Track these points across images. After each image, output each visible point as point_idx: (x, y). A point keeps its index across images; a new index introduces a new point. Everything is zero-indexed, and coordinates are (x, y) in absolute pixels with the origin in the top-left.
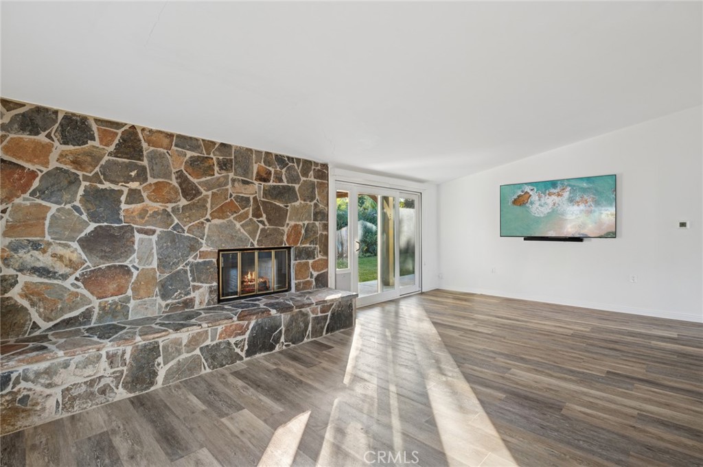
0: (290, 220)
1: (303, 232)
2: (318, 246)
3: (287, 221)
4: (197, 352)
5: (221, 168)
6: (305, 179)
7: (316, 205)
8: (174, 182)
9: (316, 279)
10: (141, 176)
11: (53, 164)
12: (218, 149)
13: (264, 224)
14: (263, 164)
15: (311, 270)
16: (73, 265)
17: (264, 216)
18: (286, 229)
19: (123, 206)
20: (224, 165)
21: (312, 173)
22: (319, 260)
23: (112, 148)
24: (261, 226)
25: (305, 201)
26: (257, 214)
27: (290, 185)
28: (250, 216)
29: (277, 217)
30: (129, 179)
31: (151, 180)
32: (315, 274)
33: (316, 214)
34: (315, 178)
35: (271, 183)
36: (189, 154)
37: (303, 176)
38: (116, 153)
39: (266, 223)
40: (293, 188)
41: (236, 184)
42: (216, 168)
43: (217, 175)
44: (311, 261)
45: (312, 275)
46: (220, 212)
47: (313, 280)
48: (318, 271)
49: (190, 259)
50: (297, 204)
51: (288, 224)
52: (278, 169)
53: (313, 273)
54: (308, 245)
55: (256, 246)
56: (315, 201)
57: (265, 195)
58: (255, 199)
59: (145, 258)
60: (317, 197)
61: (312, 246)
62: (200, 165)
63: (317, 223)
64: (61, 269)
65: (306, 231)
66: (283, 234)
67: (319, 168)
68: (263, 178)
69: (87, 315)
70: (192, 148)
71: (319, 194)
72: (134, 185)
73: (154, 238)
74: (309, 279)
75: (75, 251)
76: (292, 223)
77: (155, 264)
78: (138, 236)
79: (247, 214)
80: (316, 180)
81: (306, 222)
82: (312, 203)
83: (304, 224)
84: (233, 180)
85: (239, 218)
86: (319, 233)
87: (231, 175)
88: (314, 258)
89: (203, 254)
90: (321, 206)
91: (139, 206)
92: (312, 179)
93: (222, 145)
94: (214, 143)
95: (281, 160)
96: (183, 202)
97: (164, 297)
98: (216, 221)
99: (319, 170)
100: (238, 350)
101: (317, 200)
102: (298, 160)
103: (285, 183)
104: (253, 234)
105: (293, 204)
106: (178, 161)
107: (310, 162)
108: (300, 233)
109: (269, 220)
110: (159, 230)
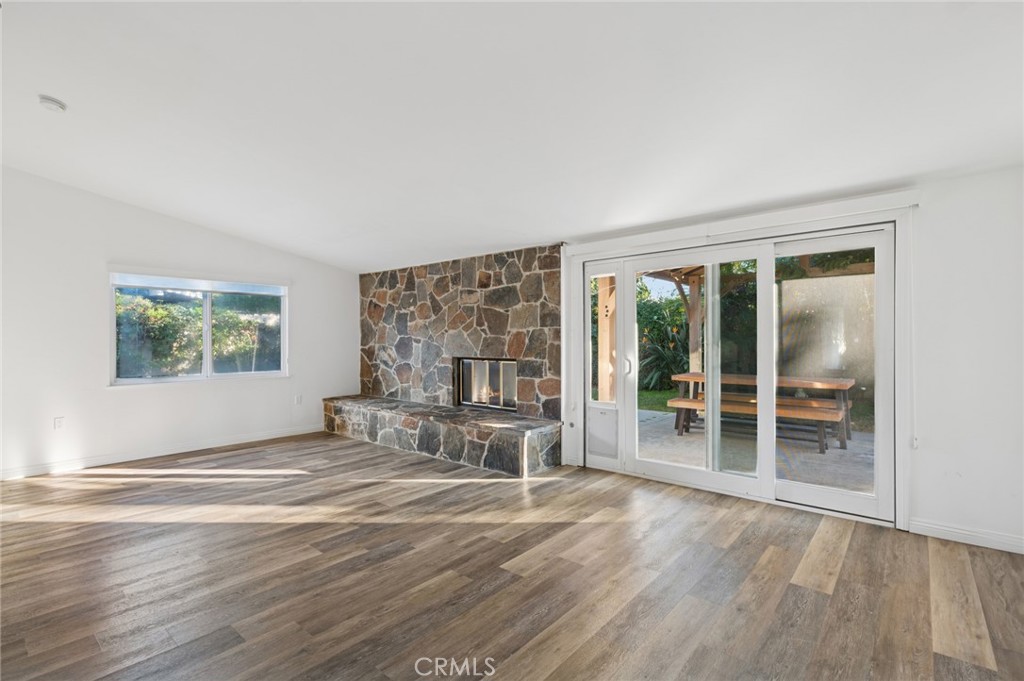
0: (511, 327)
1: (527, 341)
2: (546, 361)
3: (509, 329)
4: (392, 430)
5: (453, 284)
6: (528, 273)
7: (543, 305)
8: (429, 303)
9: (544, 405)
10: (415, 303)
11: (388, 302)
12: (451, 268)
13: (486, 334)
14: (483, 270)
15: (537, 391)
16: (394, 361)
17: (486, 324)
18: (507, 338)
19: (409, 324)
20: (455, 280)
21: (536, 263)
22: (549, 380)
23: (403, 287)
24: (484, 335)
25: (528, 301)
26: (480, 324)
27: (510, 285)
28: (475, 325)
29: (498, 323)
30: (410, 305)
31: (419, 304)
32: (543, 398)
33: (544, 318)
34: (540, 269)
35: (491, 288)
36: (436, 277)
37: (525, 270)
38: (405, 290)
39: (488, 332)
40: (515, 287)
41: (463, 296)
42: (450, 284)
43: (451, 290)
44: (537, 380)
45: (538, 400)
46: (453, 324)
47: (540, 405)
48: (547, 395)
49: (437, 364)
50: (519, 306)
51: (509, 332)
52: (498, 270)
53: (540, 396)
54: (533, 359)
55: (479, 356)
56: (542, 300)
57: (486, 303)
58: (478, 307)
59: (416, 361)
60: (545, 294)
61: (538, 360)
62: (441, 285)
63: (546, 329)
64: (391, 363)
65: (530, 341)
66: (504, 344)
67: (547, 253)
68: (484, 285)
69: (396, 392)
70: (437, 272)
71: (547, 290)
72: (412, 308)
73: (420, 345)
74: (534, 402)
75: (393, 352)
76: (514, 331)
77: (420, 366)
78: (414, 344)
79: (472, 322)
80: (542, 272)
81: (531, 329)
82: (538, 303)
83: (528, 332)
84: (461, 292)
85: (466, 328)
86: (549, 342)
87: (460, 288)
88: (541, 377)
89: (444, 361)
90: (550, 305)
91: (414, 323)
92: (538, 271)
93: (454, 262)
94: (448, 263)
95: (500, 259)
96: (434, 317)
97: (425, 390)
98: (451, 332)
99: (546, 257)
100: (412, 441)
101: (545, 299)
102: (519, 252)
103: (505, 285)
104: (476, 342)
105: (514, 307)
106: (428, 283)
107: (534, 249)
108: (524, 343)
109: (490, 328)
110: (422, 340)
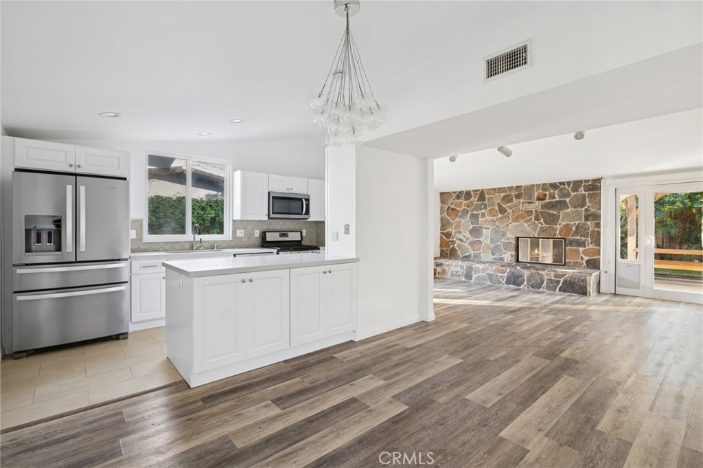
0: (562, 221)
1: (574, 228)
2: (589, 239)
3: (560, 222)
4: (485, 274)
5: (517, 198)
6: (575, 193)
7: (586, 210)
8: (497, 208)
9: (587, 262)
10: (485, 208)
11: (463, 207)
12: (515, 190)
13: (542, 224)
14: (541, 191)
15: (582, 254)
16: (467, 239)
17: (542, 219)
18: (558, 227)
19: (480, 219)
20: (518, 196)
21: (582, 188)
22: (590, 249)
23: (477, 199)
24: (540, 225)
25: (575, 208)
26: (537, 219)
27: (562, 199)
28: (533, 220)
29: (553, 220)
30: (482, 209)
31: (488, 208)
32: (586, 258)
33: (587, 218)
34: (585, 191)
35: (547, 201)
36: (502, 195)
37: (573, 192)
38: (478, 201)
39: (543, 223)
40: (565, 201)
41: (524, 205)
42: (514, 199)
43: (514, 202)
44: (581, 249)
45: (582, 259)
46: (516, 219)
47: (584, 262)
48: (588, 256)
49: (503, 240)
50: (568, 210)
51: (560, 224)
52: (552, 191)
53: (583, 256)
54: (579, 238)
55: (536, 236)
56: (586, 207)
57: (542, 208)
58: (536, 211)
59: (486, 238)
60: (588, 204)
61: (583, 238)
62: (507, 199)
63: (589, 223)
64: (465, 240)
65: (576, 228)
66: (556, 230)
67: (590, 183)
68: (539, 199)
69: (470, 255)
70: (503, 192)
71: (590, 202)
72: (483, 211)
73: (489, 231)
74: (579, 260)
75: (468, 235)
76: (564, 223)
77: (489, 241)
78: (484, 230)
79: (531, 219)
80: (586, 193)
81: (577, 222)
82: (583, 209)
83: (575, 224)
84: (523, 203)
85: (527, 221)
86: (591, 229)
87: (522, 200)
88: (585, 247)
89: (508, 239)
90: (592, 210)
91: (484, 219)
92: (583, 192)
93: (518, 187)
94: (512, 187)
95: (554, 186)
96: (500, 216)
97: (493, 254)
98: (514, 223)
99: (590, 185)
100: (501, 280)
101: (588, 206)
102: (569, 183)
103: (557, 199)
104: (534, 229)
105: (564, 211)
106: (497, 199)
107: (581, 181)
108: (571, 229)
109: (545, 222)
110: (491, 228)
